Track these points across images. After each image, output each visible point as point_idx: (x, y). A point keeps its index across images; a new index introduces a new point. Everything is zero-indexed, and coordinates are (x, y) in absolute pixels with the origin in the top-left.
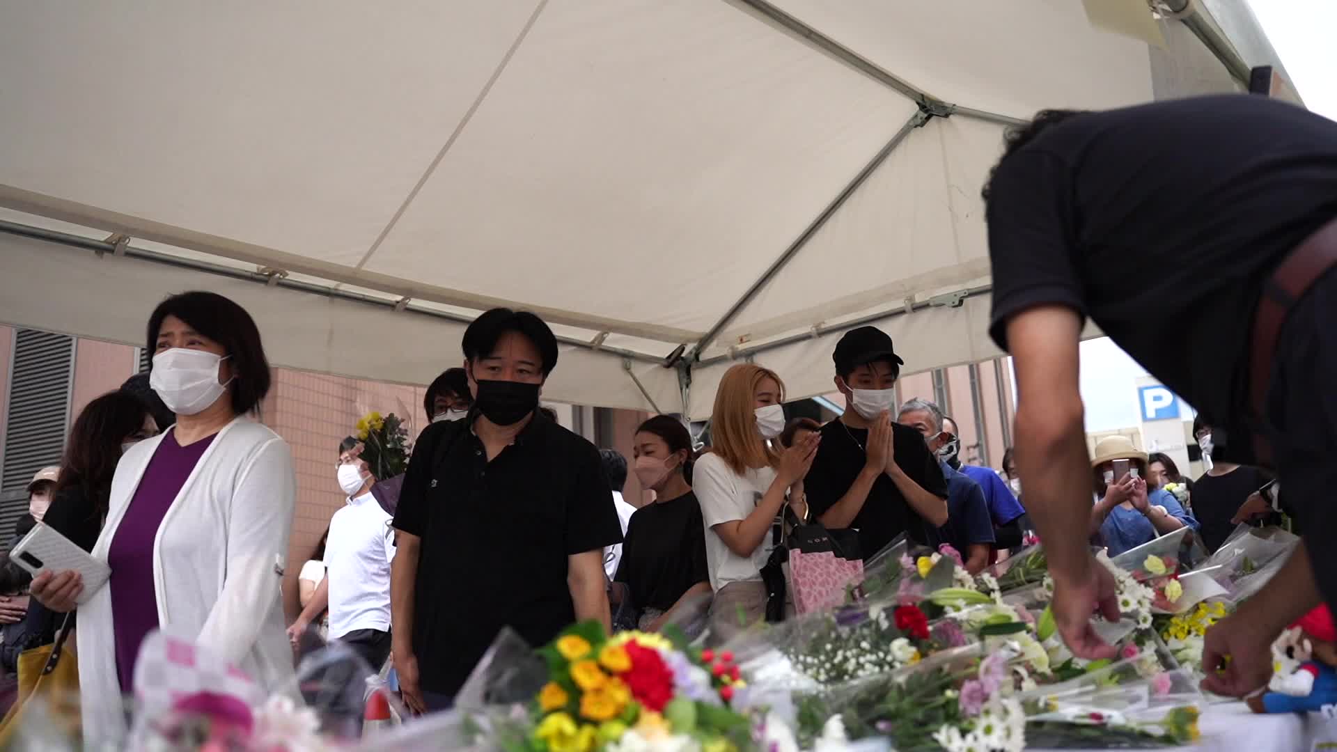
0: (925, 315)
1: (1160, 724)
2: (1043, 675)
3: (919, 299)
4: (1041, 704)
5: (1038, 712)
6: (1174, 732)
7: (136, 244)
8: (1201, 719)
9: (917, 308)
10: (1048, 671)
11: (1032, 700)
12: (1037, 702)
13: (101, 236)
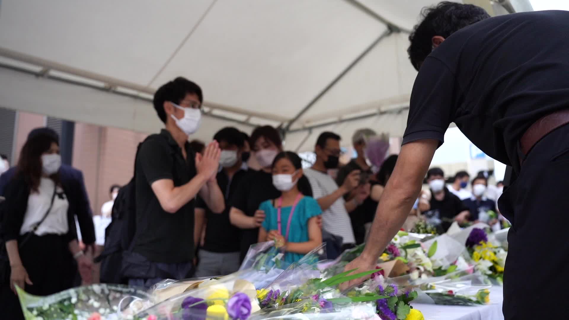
0: (384, 117)
1: (474, 296)
2: (429, 272)
3: (383, 109)
4: (429, 286)
5: (427, 289)
6: (480, 299)
7: (53, 73)
8: (490, 294)
9: (382, 113)
10: (431, 270)
11: (425, 285)
12: (427, 285)
13: (38, 69)
